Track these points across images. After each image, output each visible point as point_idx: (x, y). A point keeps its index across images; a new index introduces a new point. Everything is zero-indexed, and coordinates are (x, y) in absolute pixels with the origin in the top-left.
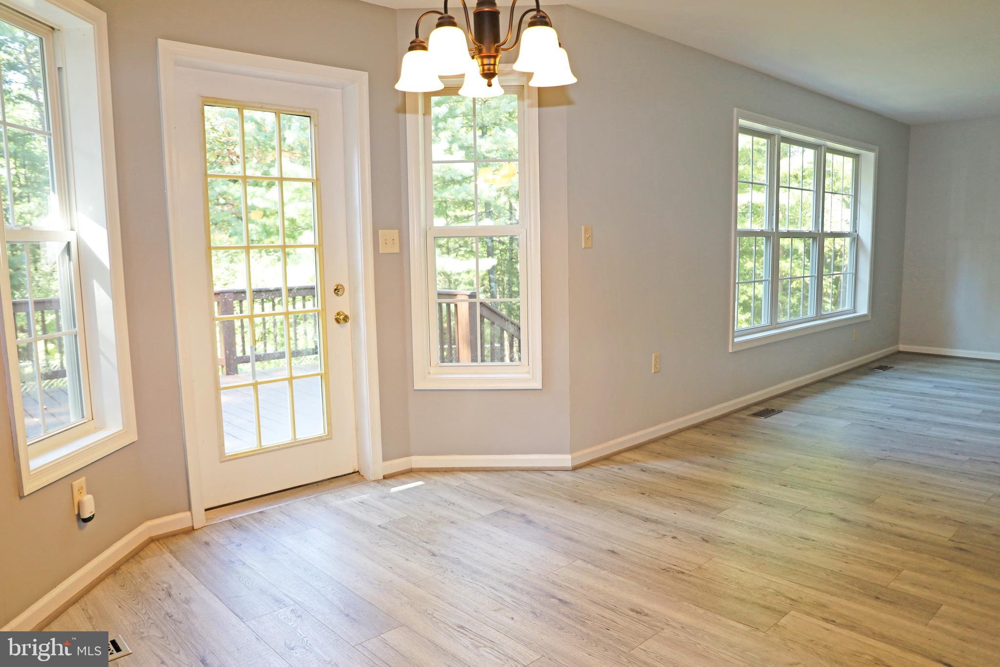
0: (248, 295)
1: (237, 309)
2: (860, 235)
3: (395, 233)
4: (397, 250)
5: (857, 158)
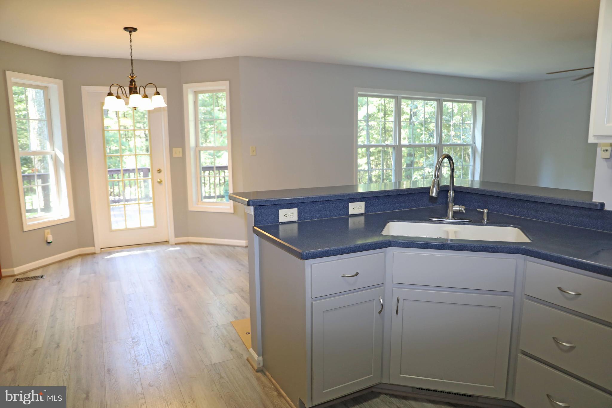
0: (122, 172)
1: (116, 177)
2: (476, 145)
3: (180, 150)
4: (181, 155)
5: (475, 103)
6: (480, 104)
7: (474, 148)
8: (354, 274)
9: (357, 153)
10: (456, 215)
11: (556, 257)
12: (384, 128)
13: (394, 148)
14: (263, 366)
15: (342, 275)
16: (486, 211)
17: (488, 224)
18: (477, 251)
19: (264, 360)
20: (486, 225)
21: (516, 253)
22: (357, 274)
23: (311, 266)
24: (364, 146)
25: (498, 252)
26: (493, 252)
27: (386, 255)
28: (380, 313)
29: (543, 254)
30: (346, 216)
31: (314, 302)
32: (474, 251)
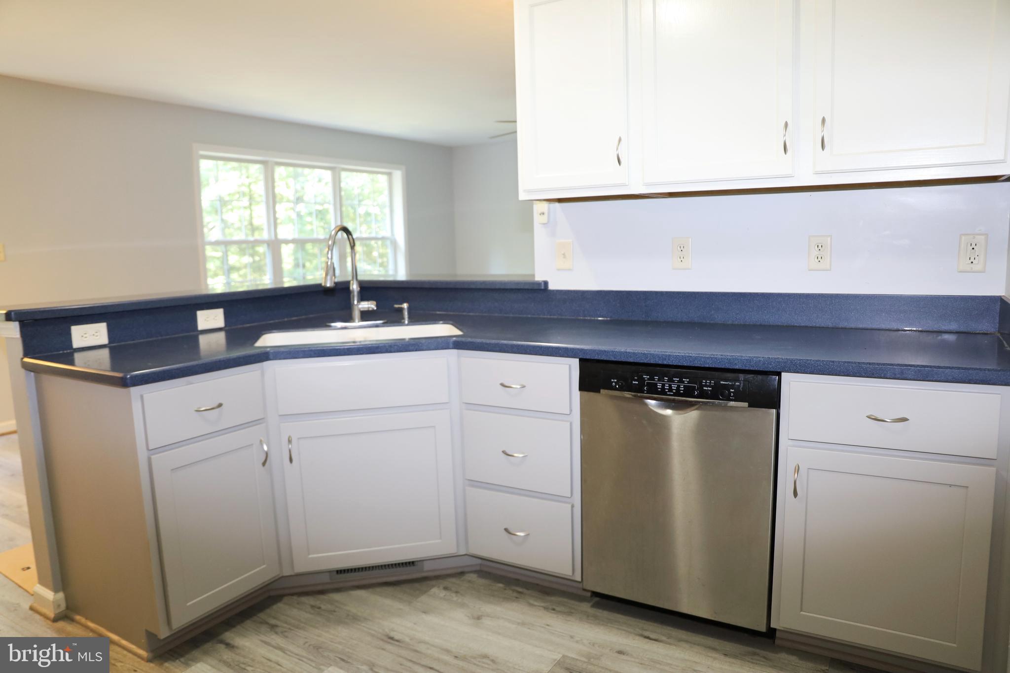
2: (397, 239)
5: (389, 175)
6: (398, 176)
7: (394, 244)
8: (215, 405)
9: (205, 270)
10: (366, 315)
11: (493, 344)
12: (251, 224)
13: (268, 245)
14: (68, 608)
15: (196, 409)
16: (405, 306)
17: (411, 324)
18: (394, 352)
19: (67, 598)
20: (407, 325)
21: (446, 349)
22: (220, 405)
23: (142, 397)
24: (217, 243)
25: (423, 350)
26: (416, 351)
27: (263, 375)
28: (264, 464)
29: (478, 343)
30: (192, 334)
31: (153, 457)
32: (391, 352)
